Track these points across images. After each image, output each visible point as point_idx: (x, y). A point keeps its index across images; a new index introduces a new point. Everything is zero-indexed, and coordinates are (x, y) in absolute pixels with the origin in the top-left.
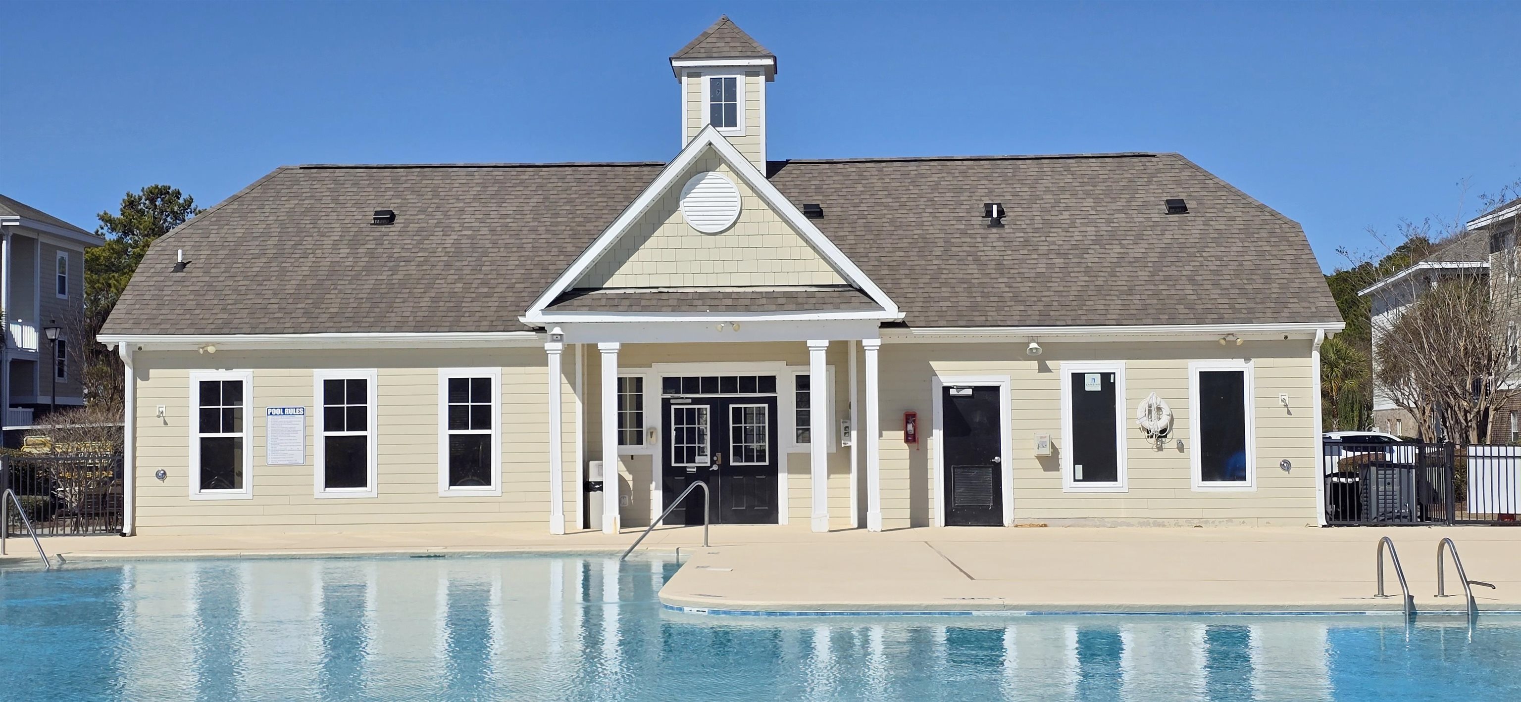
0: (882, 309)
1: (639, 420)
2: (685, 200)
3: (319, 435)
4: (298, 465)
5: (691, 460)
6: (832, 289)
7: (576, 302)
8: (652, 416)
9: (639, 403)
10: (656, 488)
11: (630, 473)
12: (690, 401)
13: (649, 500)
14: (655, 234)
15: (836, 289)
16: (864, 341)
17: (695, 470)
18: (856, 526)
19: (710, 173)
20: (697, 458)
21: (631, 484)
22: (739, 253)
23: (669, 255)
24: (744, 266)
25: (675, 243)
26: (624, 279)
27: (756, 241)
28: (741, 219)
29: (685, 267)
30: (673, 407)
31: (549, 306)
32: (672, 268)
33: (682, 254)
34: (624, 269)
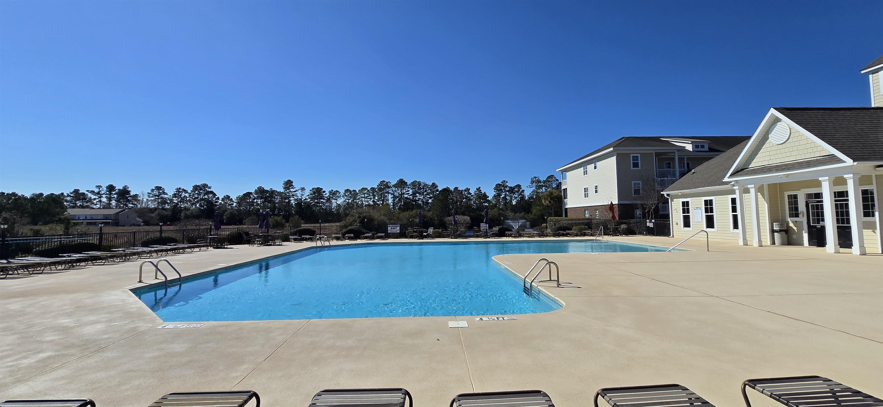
0: (844, 162)
1: (797, 209)
2: (771, 134)
3: (704, 214)
4: (700, 222)
5: (818, 223)
6: (828, 157)
7: (741, 173)
8: (802, 207)
9: (796, 203)
10: (805, 233)
11: (795, 227)
12: (815, 202)
13: (803, 237)
14: (763, 148)
15: (830, 156)
16: (844, 176)
17: (820, 227)
18: (881, 253)
19: (778, 123)
20: (821, 223)
21: (796, 231)
22: (791, 149)
23: (767, 154)
24: (793, 153)
25: (769, 149)
26: (756, 163)
27: (797, 144)
28: (791, 136)
29: (772, 157)
30: (810, 204)
31: (730, 176)
32: (768, 158)
33: (771, 153)
34: (754, 161)
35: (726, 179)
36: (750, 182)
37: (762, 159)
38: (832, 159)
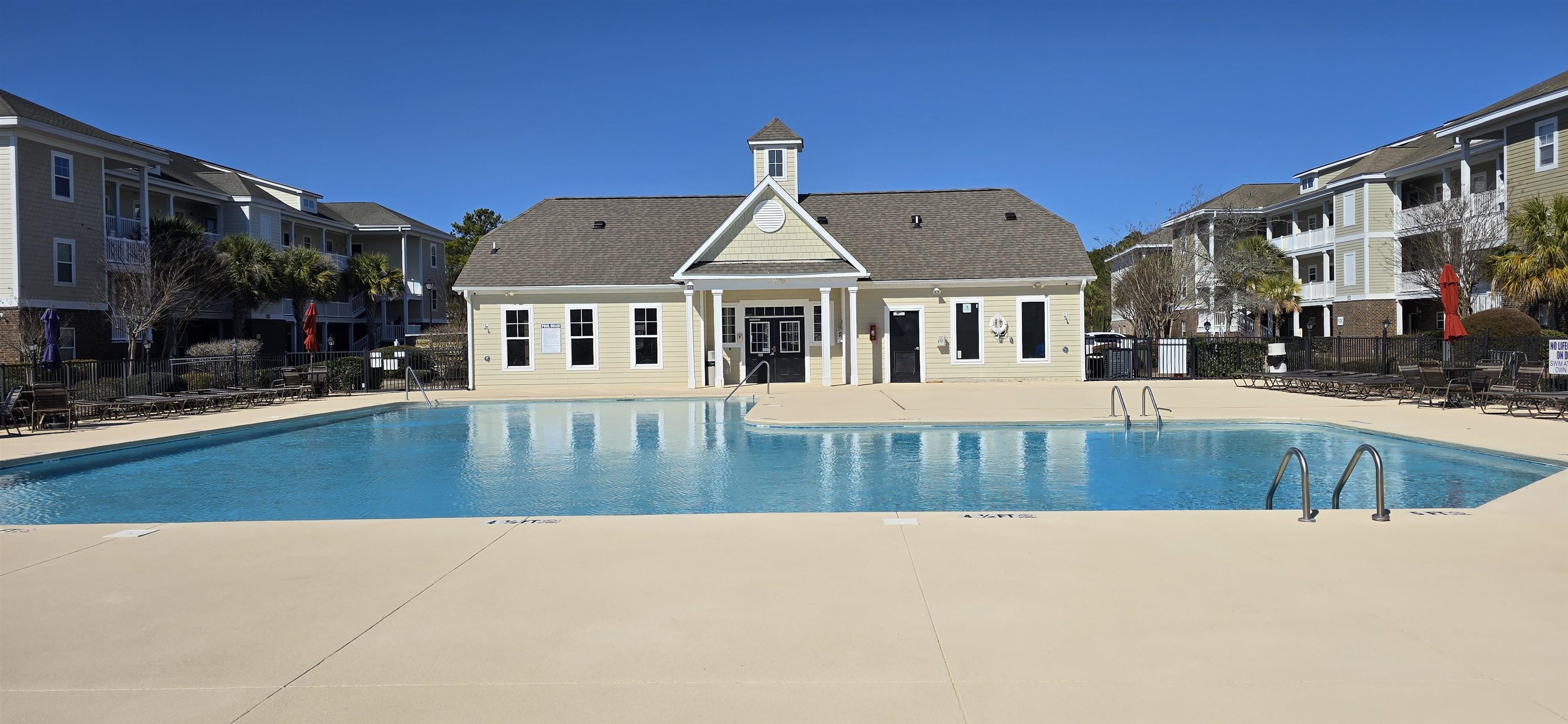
0: (859, 271)
1: (733, 330)
2: (756, 215)
3: (569, 338)
4: (558, 353)
5: (760, 350)
6: (833, 261)
7: (700, 268)
8: (740, 327)
9: (733, 321)
10: (743, 365)
11: (729, 357)
12: (759, 320)
13: (739, 371)
14: (741, 233)
16: (849, 289)
17: (762, 355)
18: (845, 383)
19: (769, 201)
20: (763, 349)
21: (729, 362)
22: (784, 243)
23: (748, 244)
24: (787, 250)
25: (751, 237)
26: (724, 257)
27: (793, 236)
28: (785, 225)
29: (756, 250)
30: (751, 323)
31: (686, 271)
32: (749, 250)
33: (754, 243)
34: (725, 251)
35: (678, 276)
36: (717, 284)
37: (738, 250)
38: (841, 264)
